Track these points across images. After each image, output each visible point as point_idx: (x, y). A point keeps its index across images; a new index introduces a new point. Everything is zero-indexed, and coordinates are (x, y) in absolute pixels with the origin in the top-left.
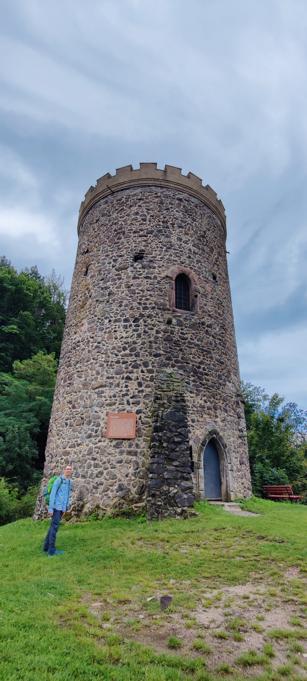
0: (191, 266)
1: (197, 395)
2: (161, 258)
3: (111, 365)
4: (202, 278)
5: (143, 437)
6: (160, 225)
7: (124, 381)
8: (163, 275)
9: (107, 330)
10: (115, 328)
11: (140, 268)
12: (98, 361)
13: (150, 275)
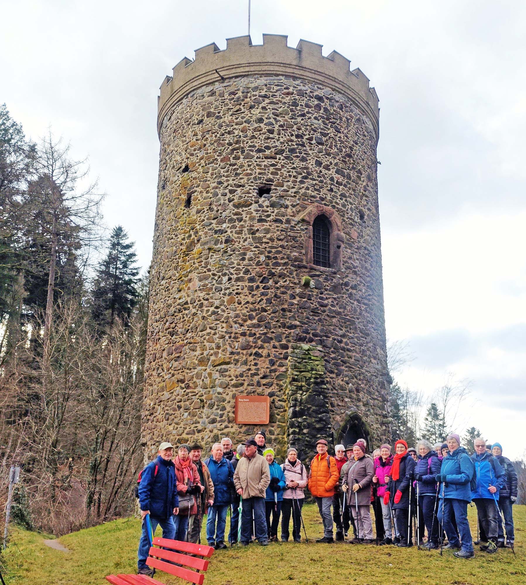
0: (334, 204)
1: (338, 375)
2: (295, 193)
3: (235, 338)
4: (347, 220)
5: (278, 423)
6: (292, 141)
7: (252, 357)
8: (297, 218)
9: (227, 292)
10: (238, 289)
11: (267, 207)
12: (217, 331)
13: (281, 218)
